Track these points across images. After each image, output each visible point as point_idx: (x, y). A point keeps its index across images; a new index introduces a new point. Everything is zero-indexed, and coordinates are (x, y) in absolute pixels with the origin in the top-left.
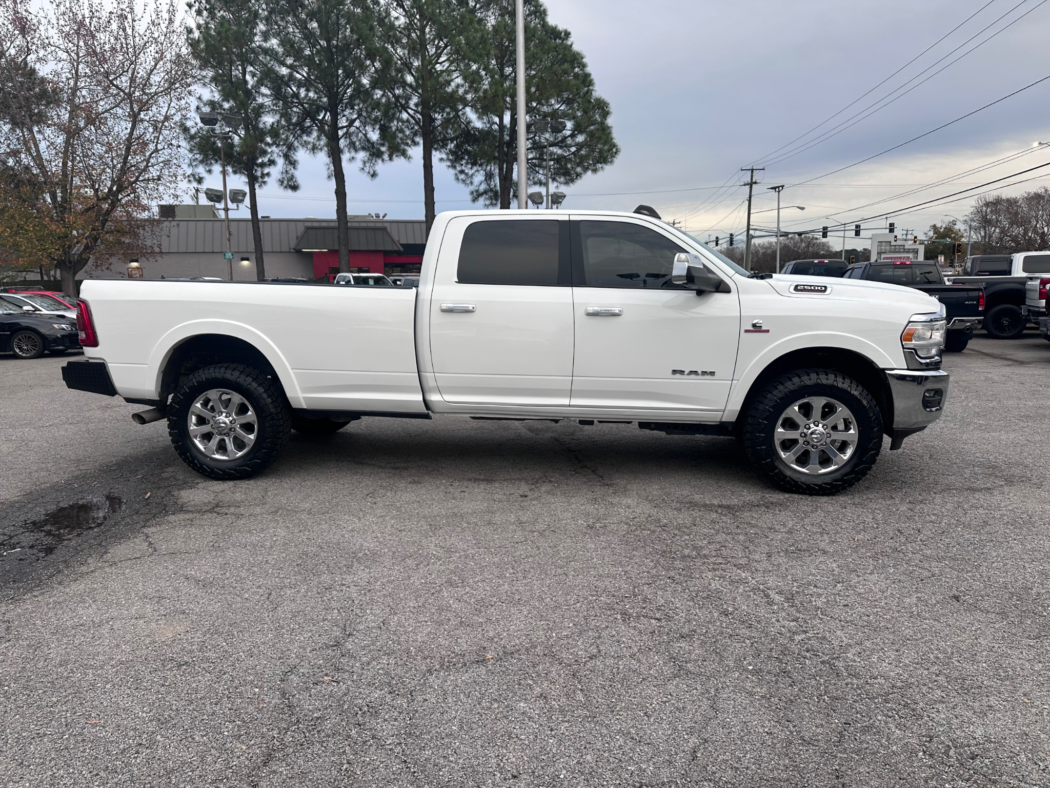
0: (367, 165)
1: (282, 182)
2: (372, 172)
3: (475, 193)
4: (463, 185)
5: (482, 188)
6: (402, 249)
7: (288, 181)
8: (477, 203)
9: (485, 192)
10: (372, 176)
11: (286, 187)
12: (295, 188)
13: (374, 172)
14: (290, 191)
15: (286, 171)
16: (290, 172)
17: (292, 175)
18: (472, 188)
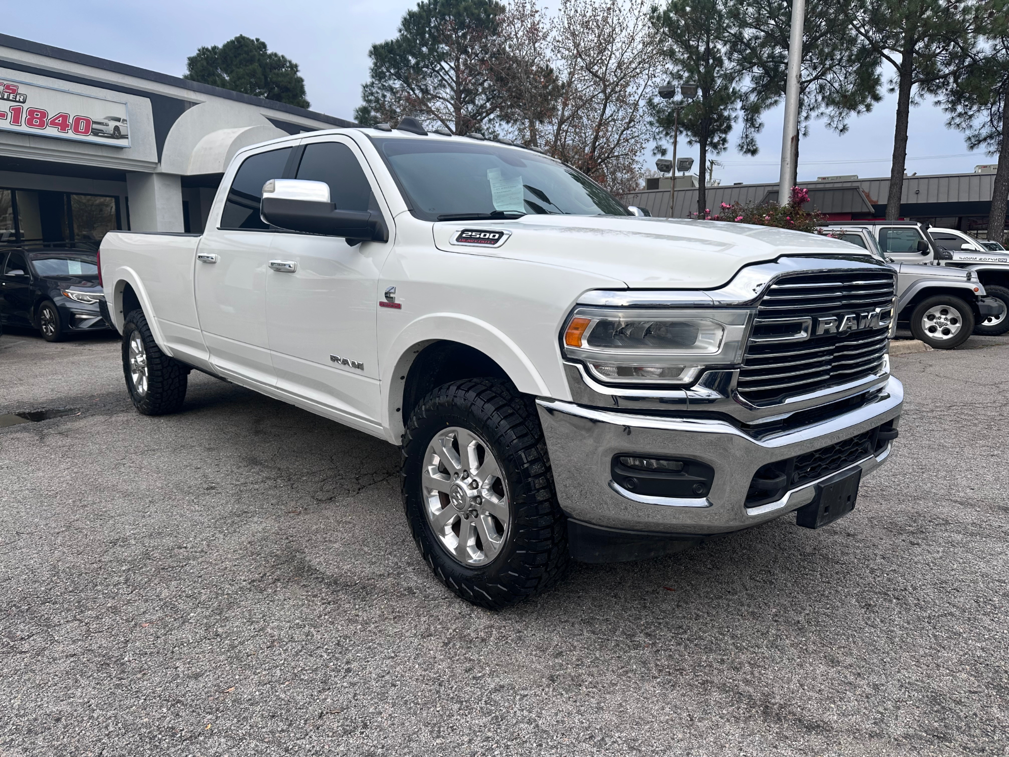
0: (836, 119)
1: (742, 147)
2: (841, 127)
3: (973, 140)
4: (958, 131)
5: (985, 132)
6: (873, 210)
7: (748, 145)
8: (975, 150)
9: (991, 136)
10: (841, 131)
11: (745, 152)
12: (754, 152)
13: (844, 126)
14: (749, 155)
15: (746, 135)
16: (750, 136)
17: (752, 139)
18: (968, 133)
